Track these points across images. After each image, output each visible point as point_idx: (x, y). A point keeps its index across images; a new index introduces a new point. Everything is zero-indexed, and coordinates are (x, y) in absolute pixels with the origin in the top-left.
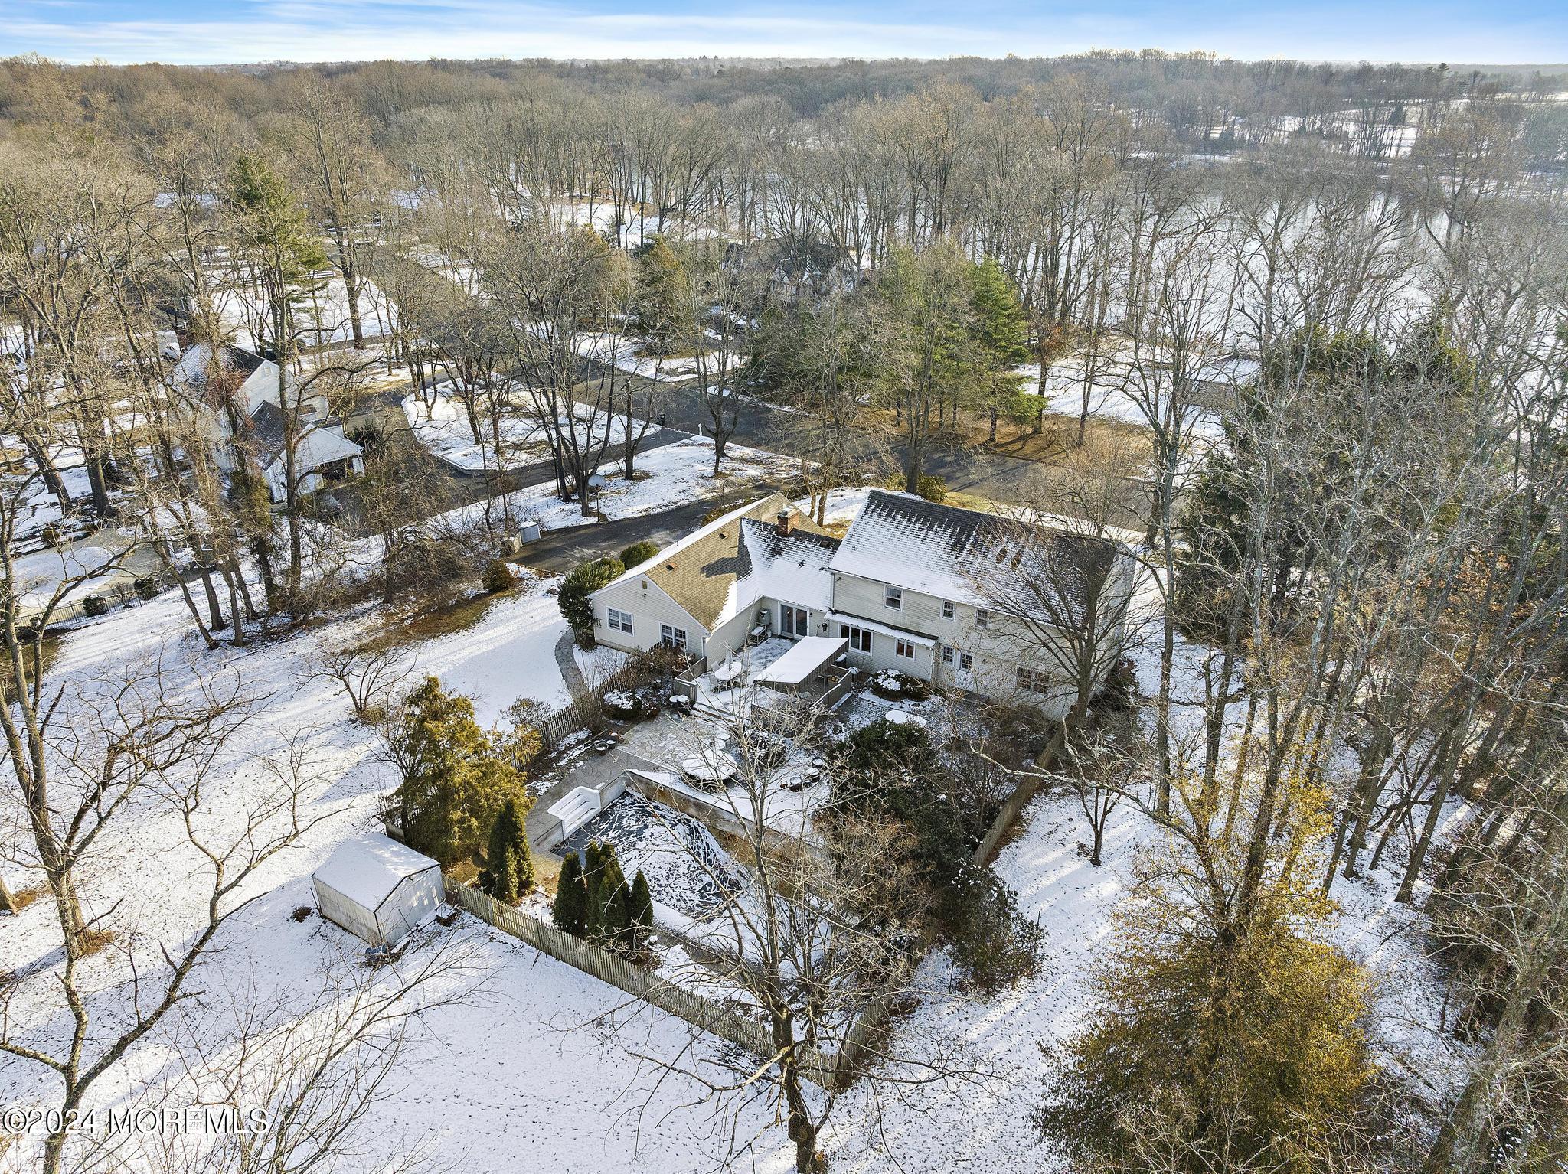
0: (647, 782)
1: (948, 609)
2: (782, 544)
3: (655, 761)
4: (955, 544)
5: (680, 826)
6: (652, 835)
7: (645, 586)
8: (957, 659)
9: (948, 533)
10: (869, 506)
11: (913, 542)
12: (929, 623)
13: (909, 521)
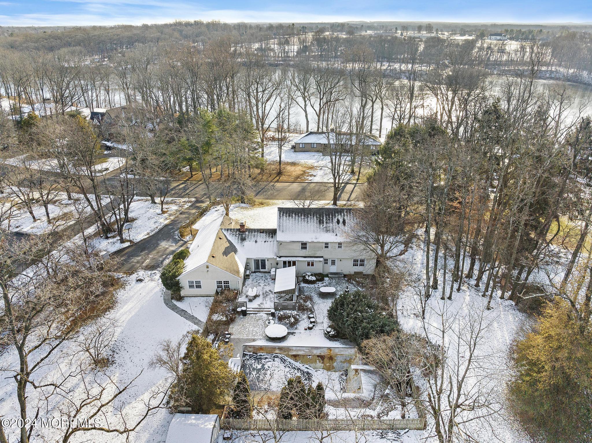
0: (254, 347)
1: (327, 245)
2: (244, 236)
3: (250, 337)
4: (320, 221)
5: (276, 359)
6: (269, 367)
7: (207, 267)
8: (330, 262)
9: (315, 217)
10: (280, 214)
11: (304, 224)
12: (319, 252)
13: (298, 216)
